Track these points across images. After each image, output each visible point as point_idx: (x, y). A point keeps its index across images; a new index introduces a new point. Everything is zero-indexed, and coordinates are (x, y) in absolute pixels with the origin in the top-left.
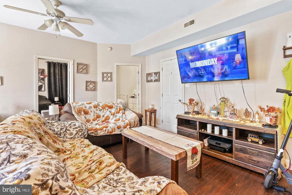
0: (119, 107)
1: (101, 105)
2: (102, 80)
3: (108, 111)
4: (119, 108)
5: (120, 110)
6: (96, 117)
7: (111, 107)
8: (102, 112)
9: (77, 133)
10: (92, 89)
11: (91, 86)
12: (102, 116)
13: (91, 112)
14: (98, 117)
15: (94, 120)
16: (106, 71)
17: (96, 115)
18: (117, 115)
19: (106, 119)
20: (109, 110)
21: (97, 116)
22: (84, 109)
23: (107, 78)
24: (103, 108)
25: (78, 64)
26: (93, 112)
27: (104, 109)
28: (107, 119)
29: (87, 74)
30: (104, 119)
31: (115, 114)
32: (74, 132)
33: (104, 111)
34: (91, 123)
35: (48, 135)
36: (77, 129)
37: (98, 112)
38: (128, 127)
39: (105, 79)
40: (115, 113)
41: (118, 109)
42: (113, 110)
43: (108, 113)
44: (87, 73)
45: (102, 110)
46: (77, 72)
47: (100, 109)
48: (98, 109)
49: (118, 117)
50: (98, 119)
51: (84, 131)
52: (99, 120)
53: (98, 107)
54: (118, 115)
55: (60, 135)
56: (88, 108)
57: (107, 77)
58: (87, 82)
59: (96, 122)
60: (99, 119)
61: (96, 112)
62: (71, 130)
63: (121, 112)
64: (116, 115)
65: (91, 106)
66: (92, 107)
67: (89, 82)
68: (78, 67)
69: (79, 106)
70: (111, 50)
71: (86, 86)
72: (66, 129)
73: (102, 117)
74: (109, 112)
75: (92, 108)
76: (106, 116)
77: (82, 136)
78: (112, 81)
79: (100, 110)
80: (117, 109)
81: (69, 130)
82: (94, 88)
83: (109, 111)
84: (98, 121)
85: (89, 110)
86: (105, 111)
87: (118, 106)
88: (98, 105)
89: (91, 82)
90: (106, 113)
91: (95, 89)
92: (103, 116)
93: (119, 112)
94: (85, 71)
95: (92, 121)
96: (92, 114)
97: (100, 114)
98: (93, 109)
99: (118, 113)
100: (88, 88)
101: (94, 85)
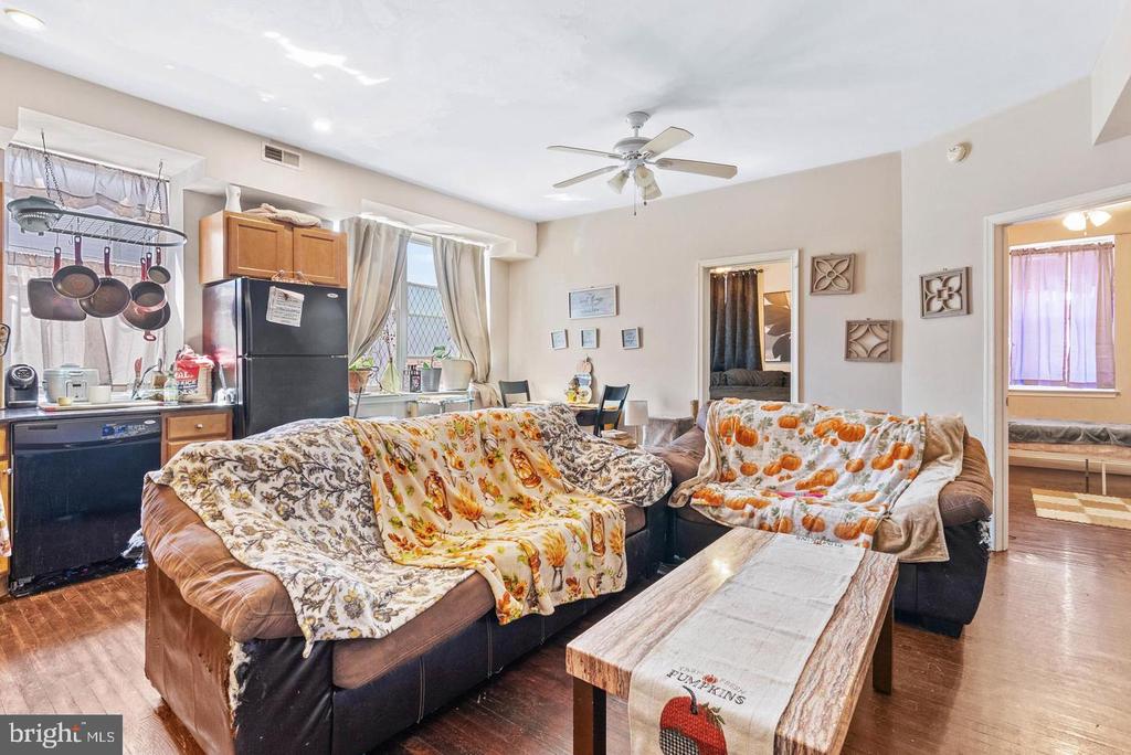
0: (896, 438)
1: (819, 417)
2: (919, 313)
3: (836, 449)
4: (893, 443)
5: (895, 454)
6: (778, 460)
7: (852, 435)
8: (810, 446)
9: (622, 484)
10: (876, 354)
11: (871, 341)
12: (805, 463)
13: (767, 439)
14: (789, 463)
15: (769, 472)
16: (939, 268)
17: (782, 453)
18: (875, 472)
19: (818, 480)
20: (842, 444)
21: (784, 459)
22: (741, 424)
23: (945, 302)
24: (821, 433)
25: (816, 262)
26: (771, 441)
27: (821, 436)
28: (820, 483)
29: (853, 292)
30: (810, 476)
31: (867, 469)
32: (616, 480)
33: (817, 446)
34: (757, 479)
35: (526, 461)
36: (626, 475)
37: (794, 445)
38: (864, 537)
39: (936, 305)
40: (869, 463)
41: (888, 452)
42: (858, 451)
43: (833, 457)
44: (853, 288)
45: (814, 441)
46: (812, 291)
47: (804, 435)
48: (796, 434)
49: (870, 487)
50: (784, 472)
51: (640, 484)
52: (789, 477)
53: (802, 425)
54: (879, 476)
55: (583, 475)
56: (755, 424)
57: (945, 294)
58: (849, 325)
59: (773, 481)
60: (792, 473)
61: (785, 442)
62: (614, 470)
63: (897, 463)
64: (869, 476)
65: (770, 420)
66: (775, 423)
67: (860, 324)
68: (814, 272)
69: (730, 412)
70: (964, 156)
71: (848, 344)
72: (604, 466)
73: (803, 467)
74: (838, 455)
75: (771, 425)
76: (821, 467)
77: (630, 498)
78: (968, 313)
79: (805, 440)
80: (883, 447)
81: (609, 471)
82: (883, 348)
83: (841, 451)
84: (781, 479)
85: (759, 432)
86: (821, 447)
87: (891, 436)
88: (806, 417)
89: (871, 325)
90: (824, 454)
91: (889, 353)
92: (811, 466)
93: (889, 464)
94: (843, 283)
95: (760, 474)
96: (768, 447)
97: (798, 454)
98: (774, 431)
99: (883, 468)
100: (858, 348)
101: (884, 335)
